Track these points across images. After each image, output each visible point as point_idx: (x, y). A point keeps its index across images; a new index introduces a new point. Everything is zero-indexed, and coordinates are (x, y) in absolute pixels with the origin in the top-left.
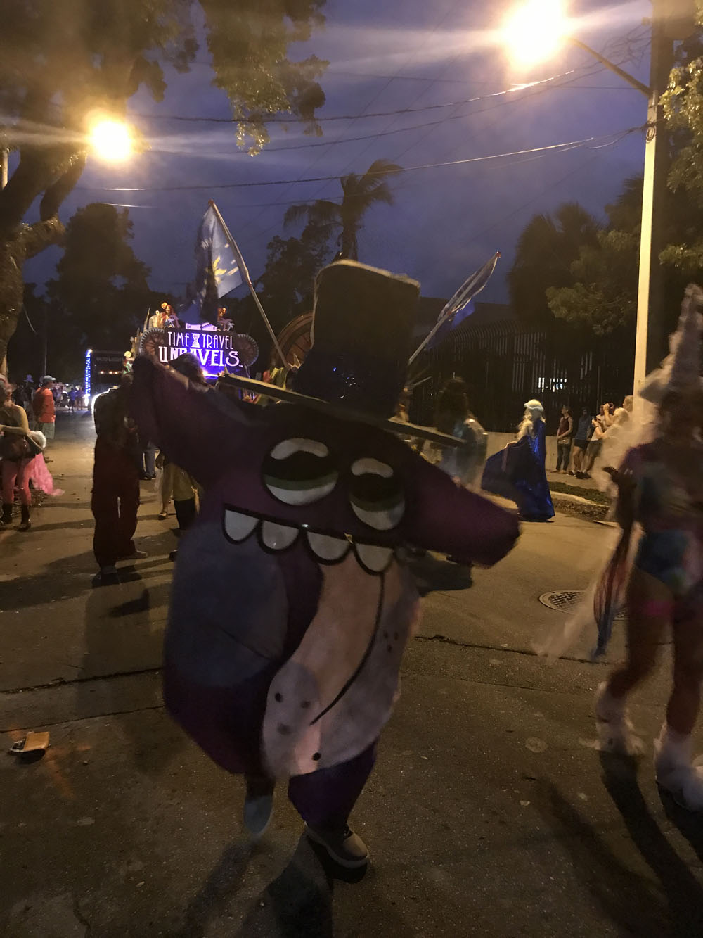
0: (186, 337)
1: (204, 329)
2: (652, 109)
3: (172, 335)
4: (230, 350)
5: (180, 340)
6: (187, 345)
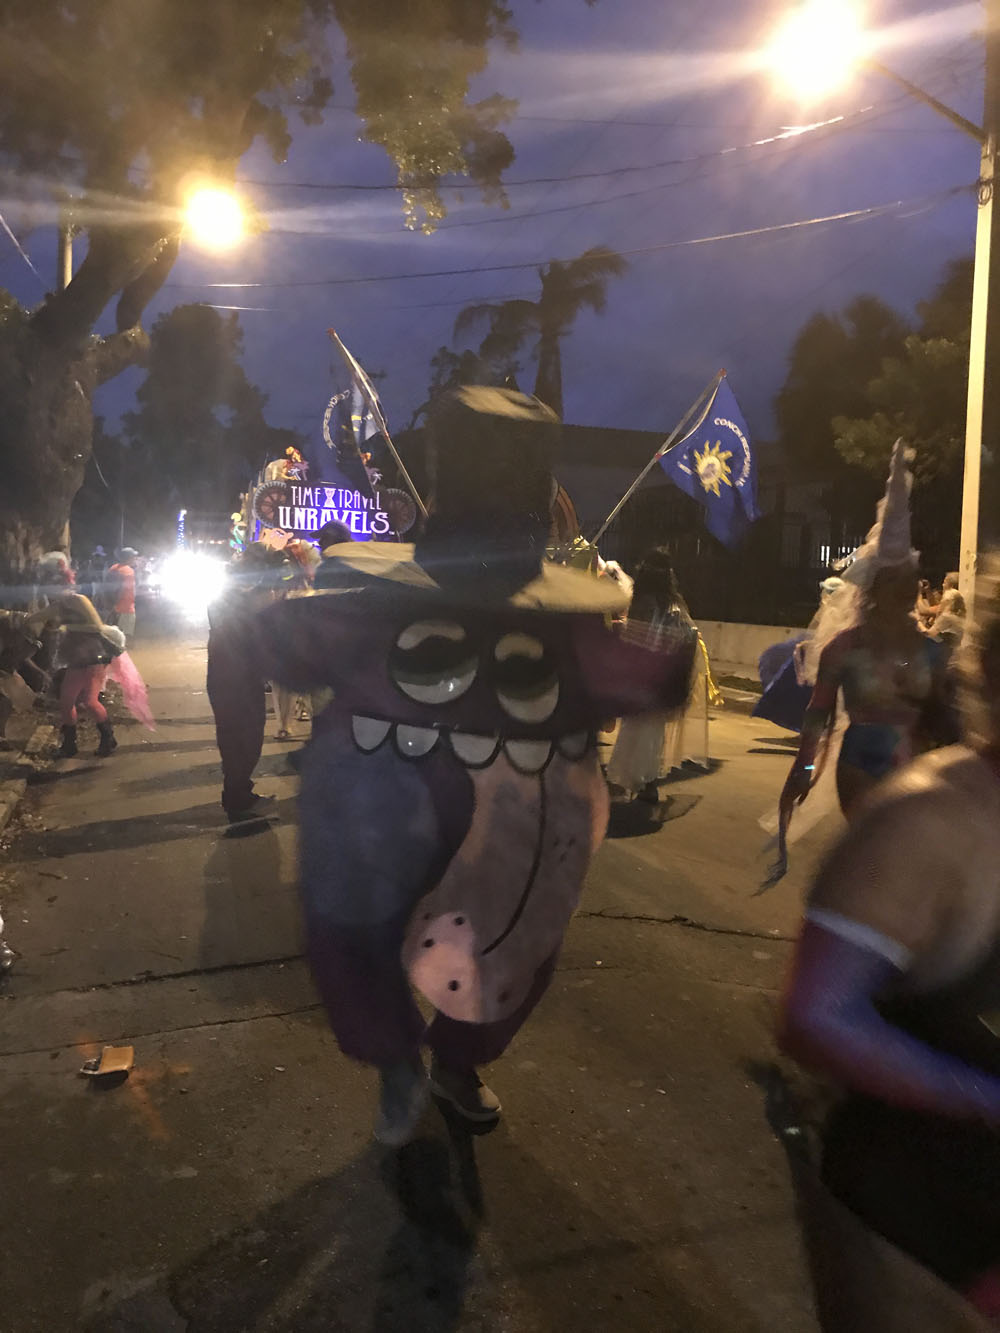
0: (317, 493)
2: (987, 159)
3: (297, 490)
4: (376, 511)
5: (308, 497)
6: (317, 505)
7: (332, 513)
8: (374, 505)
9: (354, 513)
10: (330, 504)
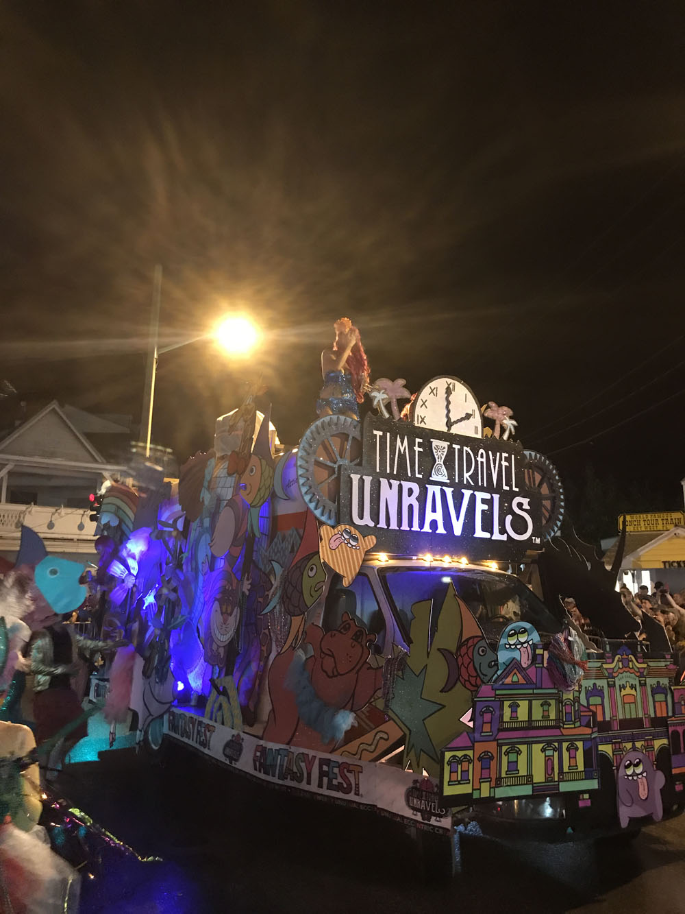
0: (417, 449)
1: (455, 430)
3: (383, 438)
4: (514, 495)
5: (402, 456)
6: (418, 476)
7: (443, 493)
8: (509, 483)
9: (480, 495)
10: (440, 475)
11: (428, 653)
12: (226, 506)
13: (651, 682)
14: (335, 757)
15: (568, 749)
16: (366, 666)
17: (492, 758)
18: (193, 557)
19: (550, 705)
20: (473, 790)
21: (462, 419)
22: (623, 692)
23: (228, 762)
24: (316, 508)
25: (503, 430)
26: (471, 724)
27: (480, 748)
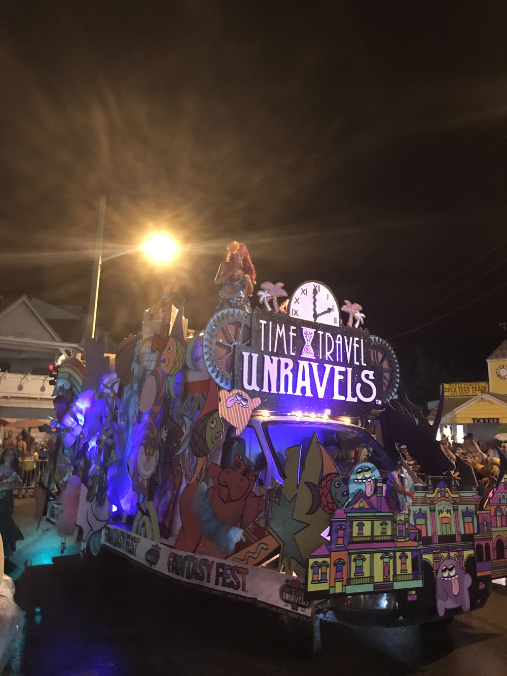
0: (292, 334)
1: (320, 320)
3: (267, 326)
4: (362, 368)
5: (281, 340)
6: (292, 354)
7: (310, 366)
8: (359, 360)
9: (337, 369)
11: (298, 486)
12: (150, 375)
13: (462, 508)
14: (227, 562)
15: (400, 558)
16: (252, 495)
17: (343, 564)
18: (126, 412)
19: (387, 524)
20: (330, 587)
21: (325, 312)
22: (442, 515)
23: (149, 566)
24: (217, 377)
25: (355, 321)
26: (329, 538)
27: (335, 556)
